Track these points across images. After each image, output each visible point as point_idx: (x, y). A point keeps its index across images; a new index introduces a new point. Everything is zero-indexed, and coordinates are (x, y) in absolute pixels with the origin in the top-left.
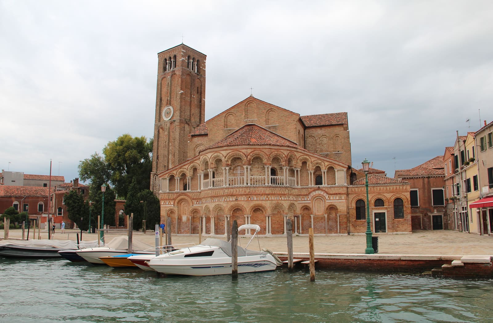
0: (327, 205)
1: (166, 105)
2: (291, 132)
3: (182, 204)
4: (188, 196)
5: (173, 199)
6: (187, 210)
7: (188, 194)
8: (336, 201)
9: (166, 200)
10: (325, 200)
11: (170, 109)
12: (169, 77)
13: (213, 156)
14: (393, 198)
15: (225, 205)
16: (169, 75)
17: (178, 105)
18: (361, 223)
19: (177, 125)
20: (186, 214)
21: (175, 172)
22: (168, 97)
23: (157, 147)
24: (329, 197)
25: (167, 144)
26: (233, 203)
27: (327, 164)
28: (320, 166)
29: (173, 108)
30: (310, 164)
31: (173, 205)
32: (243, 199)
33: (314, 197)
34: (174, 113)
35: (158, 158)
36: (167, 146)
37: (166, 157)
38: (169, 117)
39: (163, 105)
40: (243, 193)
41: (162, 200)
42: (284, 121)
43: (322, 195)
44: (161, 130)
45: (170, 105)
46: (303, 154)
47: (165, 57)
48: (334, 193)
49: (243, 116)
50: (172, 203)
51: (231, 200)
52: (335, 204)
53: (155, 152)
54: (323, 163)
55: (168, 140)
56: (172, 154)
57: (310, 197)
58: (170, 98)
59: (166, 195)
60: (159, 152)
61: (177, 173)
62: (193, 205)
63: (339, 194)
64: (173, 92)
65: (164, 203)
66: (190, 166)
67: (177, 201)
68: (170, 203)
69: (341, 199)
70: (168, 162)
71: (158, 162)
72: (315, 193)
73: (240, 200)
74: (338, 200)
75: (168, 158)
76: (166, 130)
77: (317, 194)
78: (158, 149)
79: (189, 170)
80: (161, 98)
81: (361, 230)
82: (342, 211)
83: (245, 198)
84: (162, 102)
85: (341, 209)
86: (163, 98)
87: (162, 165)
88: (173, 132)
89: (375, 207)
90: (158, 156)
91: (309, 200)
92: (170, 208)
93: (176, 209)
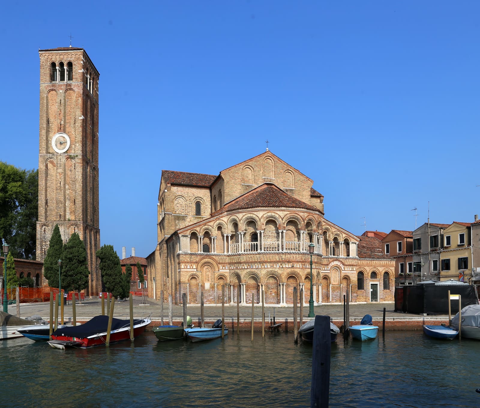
0: (343, 275)
1: (58, 131)
2: (306, 199)
3: (205, 268)
4: (213, 259)
5: (196, 262)
6: (210, 276)
7: (213, 257)
8: (349, 272)
9: (188, 263)
10: (341, 270)
11: (64, 137)
12: (61, 91)
13: (265, 216)
14: (384, 272)
15: (280, 272)
16: (61, 89)
17: (78, 134)
18: (361, 293)
19: (78, 163)
20: (209, 281)
21: (198, 229)
22: (62, 120)
23: (44, 188)
24: (344, 268)
25: (62, 185)
26: (289, 270)
27: (344, 235)
28: (338, 237)
29: (70, 138)
30: (331, 235)
31: (196, 270)
32: (298, 267)
33: (333, 267)
34: (71, 145)
35: (46, 203)
36: (62, 188)
37: (62, 203)
38: (64, 148)
39: (51, 129)
40: (299, 259)
41: (183, 262)
42: (300, 186)
43: (339, 266)
44: (50, 166)
45: (64, 131)
46: (326, 224)
47: (53, 60)
48: (348, 264)
49: (261, 172)
50: (194, 267)
51: (287, 266)
52: (348, 274)
53: (43, 194)
54: (341, 235)
55: (63, 180)
56: (71, 201)
57: (329, 267)
58: (65, 122)
59: (188, 256)
60: (48, 195)
61: (201, 231)
62: (219, 271)
63: (352, 265)
64: (68, 114)
65: (184, 267)
66: (215, 224)
67: (200, 265)
68: (191, 267)
69: (353, 270)
70: (65, 211)
71: (48, 209)
72: (334, 263)
73: (296, 267)
74: (351, 271)
75: (65, 205)
76: (60, 166)
77: (335, 265)
78: (46, 191)
79: (214, 228)
80: (48, 119)
81: (361, 299)
82: (354, 281)
83: (301, 265)
84: (50, 125)
85: (353, 279)
86: (52, 120)
87: (54, 213)
88: (71, 171)
89: (371, 278)
90: (47, 200)
91: (329, 270)
92: (192, 273)
93: (199, 275)
